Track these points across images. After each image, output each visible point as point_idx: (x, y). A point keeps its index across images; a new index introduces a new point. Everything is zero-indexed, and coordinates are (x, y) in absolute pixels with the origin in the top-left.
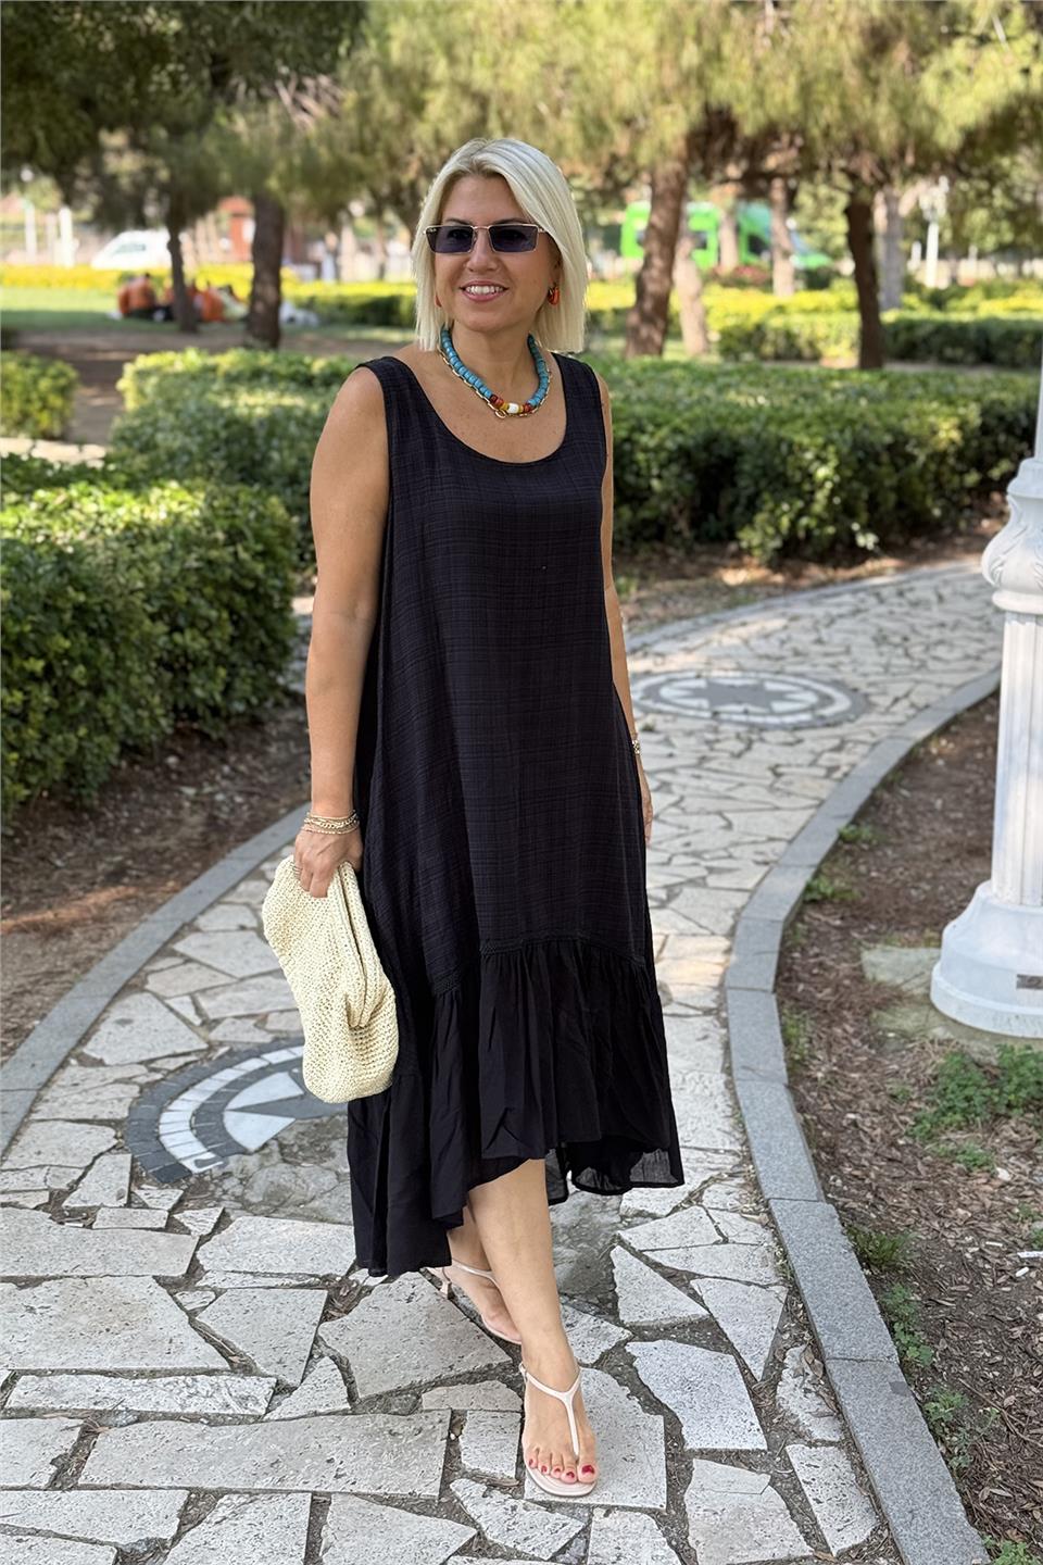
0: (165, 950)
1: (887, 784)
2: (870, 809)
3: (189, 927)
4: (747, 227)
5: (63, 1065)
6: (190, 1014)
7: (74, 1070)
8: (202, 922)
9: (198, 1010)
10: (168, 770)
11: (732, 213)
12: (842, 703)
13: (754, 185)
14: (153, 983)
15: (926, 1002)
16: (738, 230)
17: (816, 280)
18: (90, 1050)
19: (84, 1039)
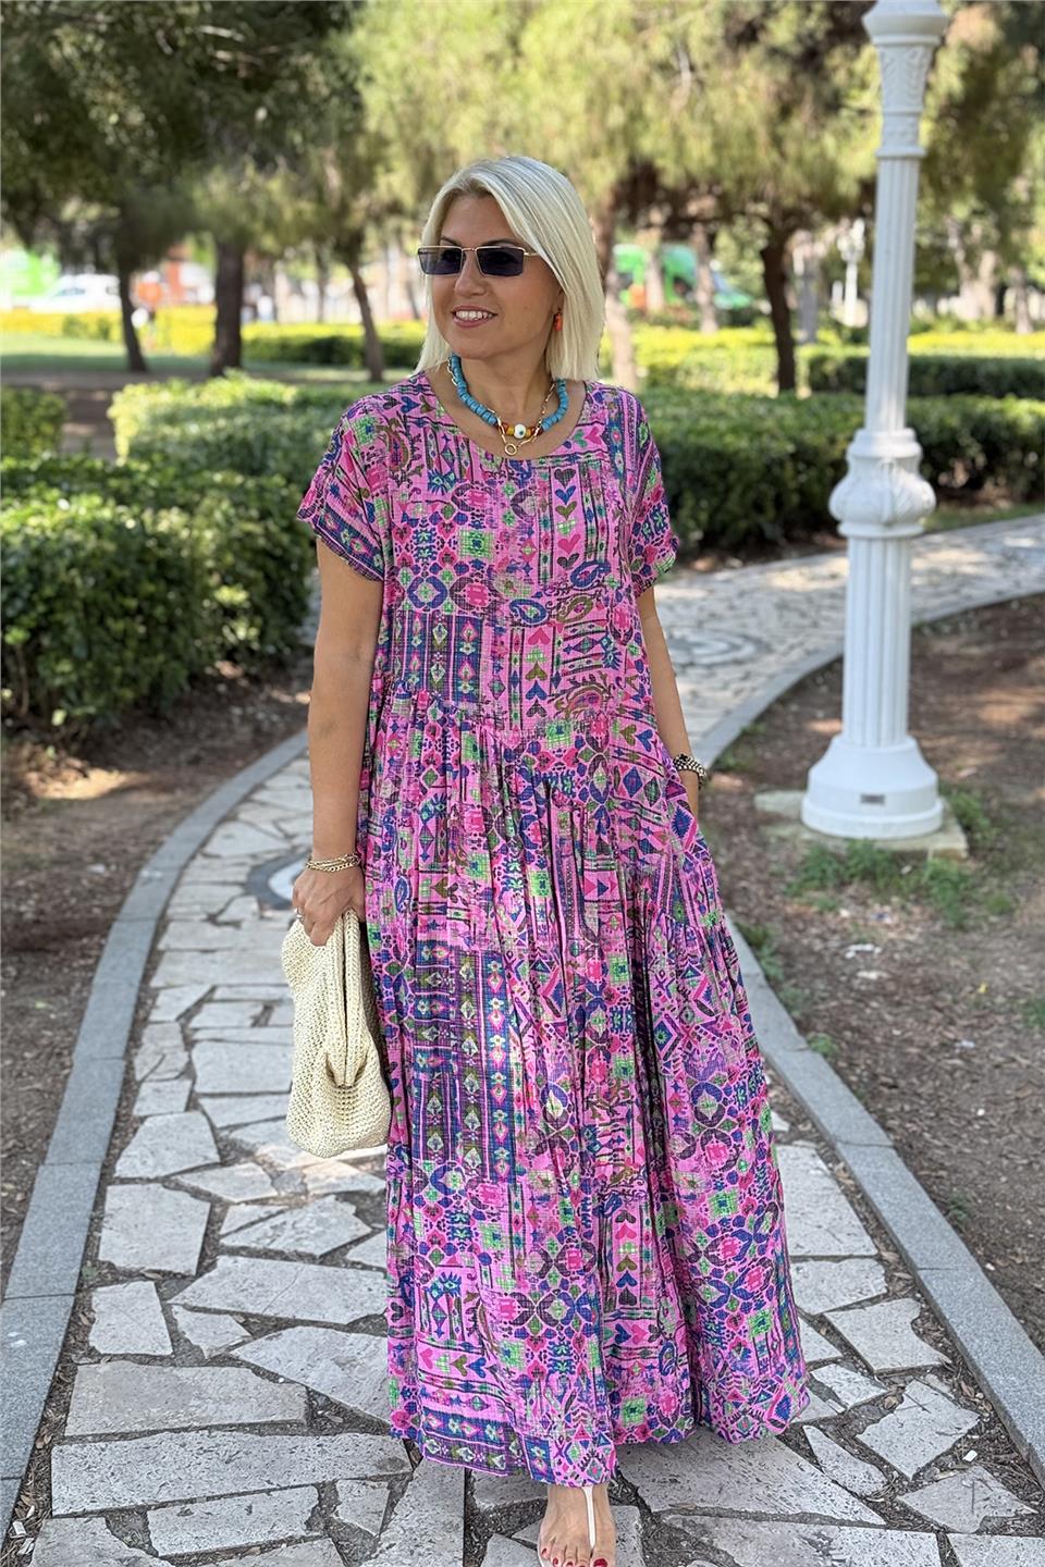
0: (246, 799)
1: (782, 700)
2: (766, 715)
3: (259, 787)
4: (672, 269)
5: (193, 857)
6: (275, 831)
7: (200, 861)
8: (270, 783)
9: (280, 830)
10: (219, 695)
11: (657, 255)
12: (748, 650)
13: (677, 229)
14: (243, 816)
15: (799, 821)
16: (663, 272)
17: (738, 319)
18: (209, 849)
19: (204, 844)
